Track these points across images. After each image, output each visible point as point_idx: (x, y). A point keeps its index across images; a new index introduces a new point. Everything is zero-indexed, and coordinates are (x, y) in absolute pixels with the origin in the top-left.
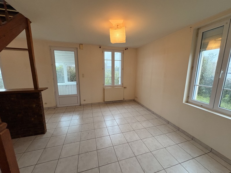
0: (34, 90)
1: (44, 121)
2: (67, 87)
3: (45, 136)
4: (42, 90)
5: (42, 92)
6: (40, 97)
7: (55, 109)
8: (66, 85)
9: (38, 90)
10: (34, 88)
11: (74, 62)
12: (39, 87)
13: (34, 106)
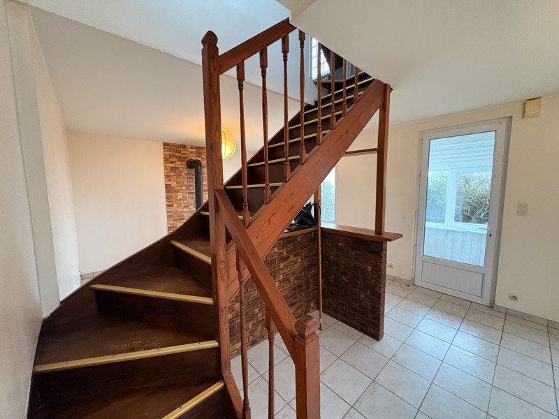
0: (374, 235)
1: (381, 309)
2: (450, 236)
3: (377, 345)
4: (390, 240)
5: (389, 243)
6: (383, 253)
7: (408, 286)
8: (448, 231)
9: (382, 236)
10: (374, 229)
11: (490, 162)
12: (385, 231)
13: (370, 269)
